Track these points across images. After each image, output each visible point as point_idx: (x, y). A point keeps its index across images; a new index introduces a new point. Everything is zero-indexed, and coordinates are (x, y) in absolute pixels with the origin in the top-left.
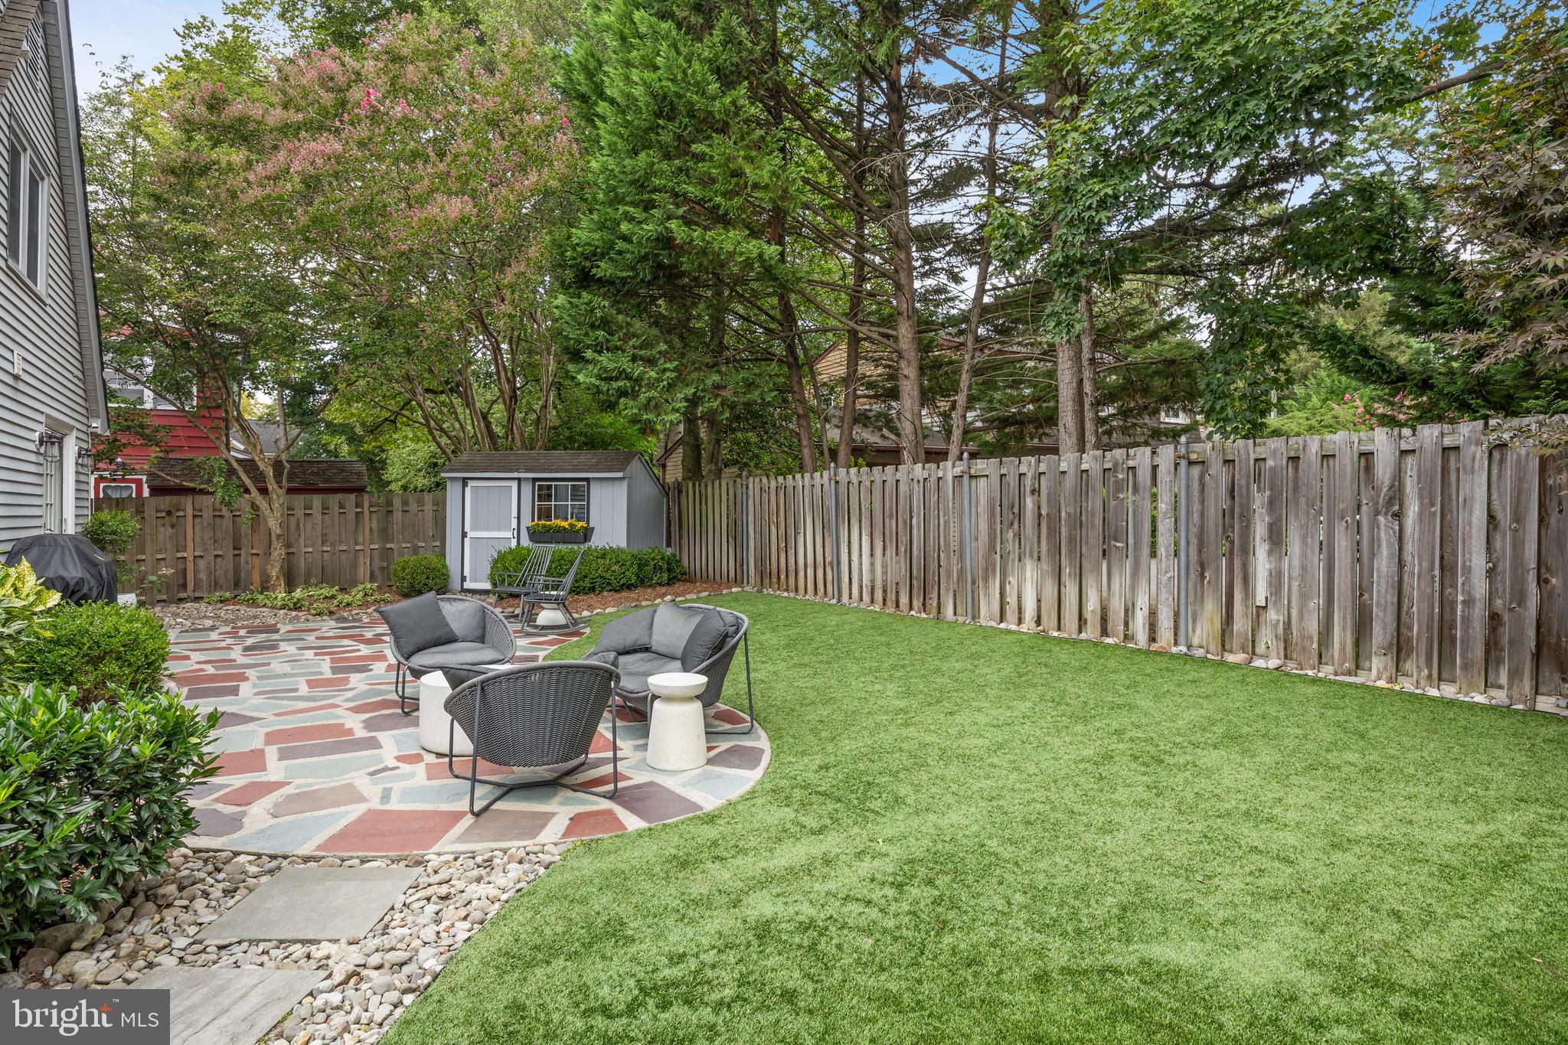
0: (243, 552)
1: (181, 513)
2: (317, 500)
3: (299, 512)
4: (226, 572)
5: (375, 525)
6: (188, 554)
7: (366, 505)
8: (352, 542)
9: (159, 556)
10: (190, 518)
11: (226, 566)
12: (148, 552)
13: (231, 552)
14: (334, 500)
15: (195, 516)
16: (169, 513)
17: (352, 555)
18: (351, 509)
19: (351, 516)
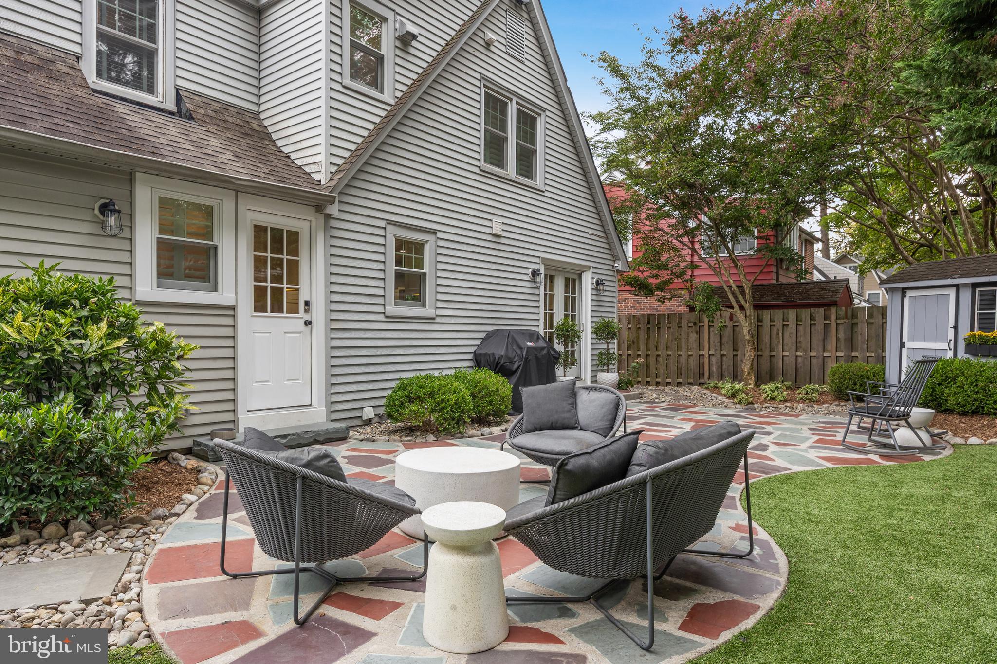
0: (739, 353)
1: (702, 324)
2: (792, 314)
3: (779, 324)
4: (729, 366)
5: (841, 335)
6: (705, 352)
7: (833, 317)
8: (821, 349)
9: (690, 353)
10: (706, 327)
11: (728, 362)
12: (683, 350)
13: (731, 353)
14: (805, 313)
15: (709, 326)
16: (695, 324)
17: (821, 359)
18: (820, 321)
19: (820, 328)
